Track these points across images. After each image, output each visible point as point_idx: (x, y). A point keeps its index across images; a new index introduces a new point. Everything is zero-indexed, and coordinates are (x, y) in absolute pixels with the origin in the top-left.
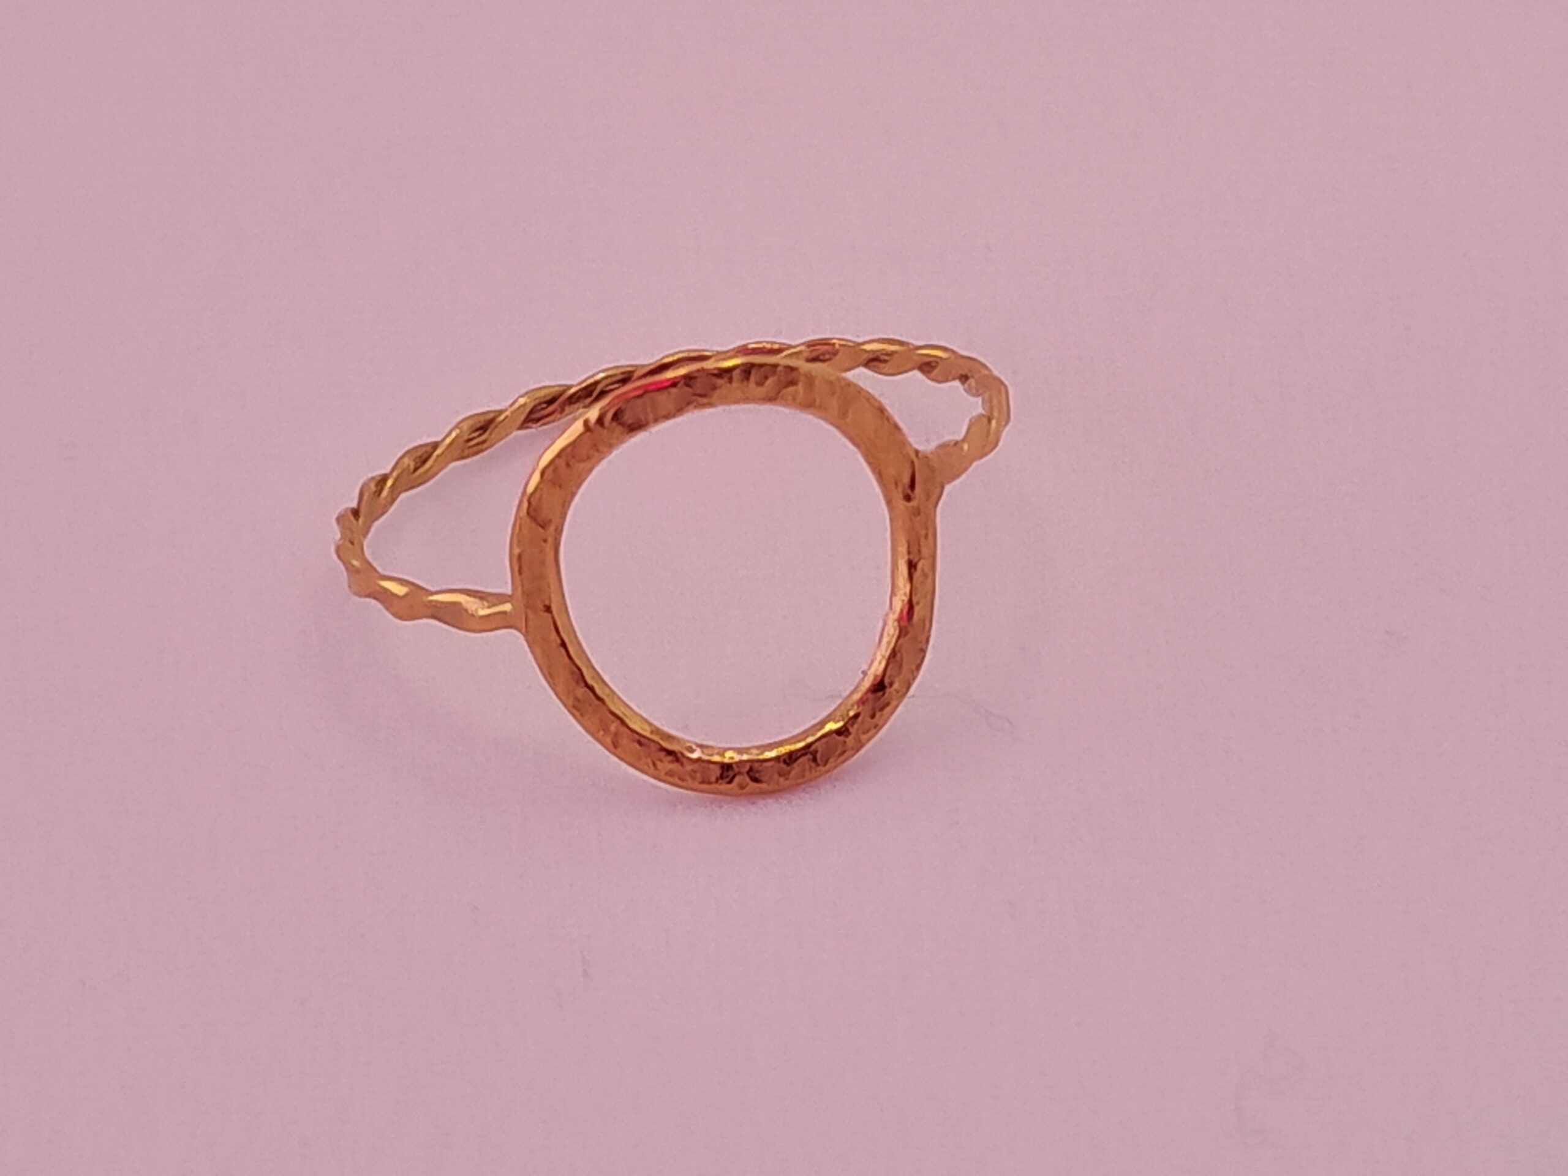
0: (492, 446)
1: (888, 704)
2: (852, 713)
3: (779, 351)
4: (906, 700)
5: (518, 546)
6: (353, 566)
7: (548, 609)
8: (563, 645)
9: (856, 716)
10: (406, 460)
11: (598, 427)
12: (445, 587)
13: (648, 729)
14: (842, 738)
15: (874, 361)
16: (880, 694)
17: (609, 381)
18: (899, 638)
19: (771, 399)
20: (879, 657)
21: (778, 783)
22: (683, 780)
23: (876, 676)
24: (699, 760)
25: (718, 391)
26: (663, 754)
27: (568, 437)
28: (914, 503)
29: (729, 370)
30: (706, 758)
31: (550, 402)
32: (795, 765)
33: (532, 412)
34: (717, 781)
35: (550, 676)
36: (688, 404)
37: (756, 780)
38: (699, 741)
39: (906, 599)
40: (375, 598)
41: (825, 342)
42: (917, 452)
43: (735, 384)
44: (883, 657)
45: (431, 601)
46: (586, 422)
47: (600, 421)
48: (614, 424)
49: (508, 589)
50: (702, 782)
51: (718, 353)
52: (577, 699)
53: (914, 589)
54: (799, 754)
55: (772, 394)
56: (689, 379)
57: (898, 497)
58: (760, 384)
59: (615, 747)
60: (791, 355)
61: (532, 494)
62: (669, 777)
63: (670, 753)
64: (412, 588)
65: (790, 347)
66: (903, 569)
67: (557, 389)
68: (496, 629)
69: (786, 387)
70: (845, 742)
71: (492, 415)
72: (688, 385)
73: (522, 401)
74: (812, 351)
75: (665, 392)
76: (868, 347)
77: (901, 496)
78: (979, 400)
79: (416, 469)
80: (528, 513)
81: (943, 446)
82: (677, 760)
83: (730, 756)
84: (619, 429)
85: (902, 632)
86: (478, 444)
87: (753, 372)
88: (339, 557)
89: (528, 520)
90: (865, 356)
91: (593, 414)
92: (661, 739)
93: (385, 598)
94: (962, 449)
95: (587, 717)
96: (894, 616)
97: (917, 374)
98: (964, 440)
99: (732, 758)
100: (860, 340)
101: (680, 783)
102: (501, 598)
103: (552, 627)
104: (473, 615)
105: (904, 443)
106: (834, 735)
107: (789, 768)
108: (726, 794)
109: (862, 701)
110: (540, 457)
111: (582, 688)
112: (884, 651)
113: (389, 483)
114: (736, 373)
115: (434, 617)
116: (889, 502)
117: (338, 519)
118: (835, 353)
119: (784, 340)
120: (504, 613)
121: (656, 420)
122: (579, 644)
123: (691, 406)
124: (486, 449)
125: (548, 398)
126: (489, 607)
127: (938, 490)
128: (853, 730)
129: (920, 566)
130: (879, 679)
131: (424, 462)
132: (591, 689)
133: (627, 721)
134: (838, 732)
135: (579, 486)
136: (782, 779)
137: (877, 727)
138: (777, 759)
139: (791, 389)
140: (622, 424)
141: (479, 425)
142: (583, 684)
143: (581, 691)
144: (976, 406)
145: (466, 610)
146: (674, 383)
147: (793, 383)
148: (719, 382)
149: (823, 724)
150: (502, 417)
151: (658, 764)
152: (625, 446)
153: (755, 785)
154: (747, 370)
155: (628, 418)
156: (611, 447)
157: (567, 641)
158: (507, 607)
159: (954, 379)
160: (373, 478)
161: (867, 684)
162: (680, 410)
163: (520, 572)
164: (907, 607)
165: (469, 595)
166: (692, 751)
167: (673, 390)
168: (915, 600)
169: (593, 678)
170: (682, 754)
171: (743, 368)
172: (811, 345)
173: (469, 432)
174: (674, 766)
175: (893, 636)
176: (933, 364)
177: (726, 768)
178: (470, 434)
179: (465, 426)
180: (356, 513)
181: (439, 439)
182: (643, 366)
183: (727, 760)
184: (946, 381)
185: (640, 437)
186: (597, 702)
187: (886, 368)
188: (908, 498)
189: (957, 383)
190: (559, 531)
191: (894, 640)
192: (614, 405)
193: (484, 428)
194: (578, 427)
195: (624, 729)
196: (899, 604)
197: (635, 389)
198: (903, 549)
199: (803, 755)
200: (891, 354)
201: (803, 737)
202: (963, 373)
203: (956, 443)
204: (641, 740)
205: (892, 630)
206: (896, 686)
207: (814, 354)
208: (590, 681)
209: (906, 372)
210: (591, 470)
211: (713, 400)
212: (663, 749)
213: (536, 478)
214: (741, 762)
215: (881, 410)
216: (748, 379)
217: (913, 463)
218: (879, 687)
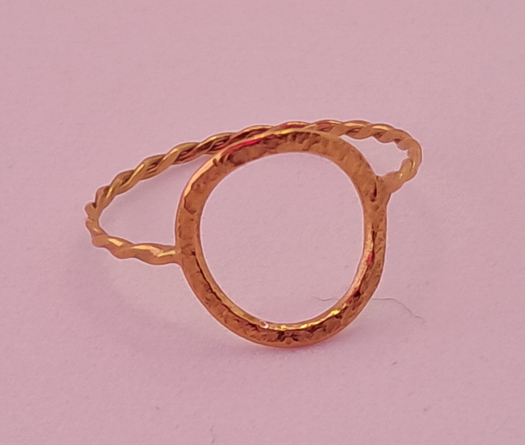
0: (160, 172)
1: (360, 304)
2: (344, 306)
3: (302, 126)
4: (370, 301)
5: (179, 222)
6: (94, 231)
7: (194, 254)
8: (201, 272)
9: (346, 308)
10: (118, 180)
11: (220, 163)
12: (141, 242)
13: (243, 314)
14: (338, 319)
15: (351, 132)
16: (357, 298)
17: (218, 140)
18: (367, 270)
19: (305, 150)
20: (357, 279)
21: (305, 341)
22: (259, 340)
23: (355, 289)
24: (268, 329)
25: (280, 146)
26: (249, 326)
27: (205, 168)
28: (375, 203)
29: (286, 135)
30: (271, 328)
31: (189, 150)
32: (315, 333)
33: (180, 155)
34: (275, 341)
35: (194, 287)
36: (265, 152)
37: (296, 340)
38: (267, 320)
39: (371, 250)
40: (107, 248)
41: (325, 122)
42: (377, 177)
43: (288, 143)
44: (359, 279)
45: (134, 249)
46: (214, 161)
47: (221, 160)
48: (228, 162)
49: (173, 244)
50: (269, 341)
51: (273, 127)
52: (207, 299)
53: (375, 246)
54: (317, 327)
55: (306, 148)
56: (266, 139)
57: (368, 199)
58: (301, 142)
59: (226, 322)
60: (310, 128)
61: (187, 196)
62: (252, 338)
63: (253, 326)
64: (126, 243)
65: (308, 124)
66: (370, 236)
67: (190, 145)
68: (167, 263)
69: (313, 144)
70: (339, 322)
71: (160, 157)
72: (265, 143)
73: (175, 150)
74: (320, 127)
75: (254, 147)
76: (347, 125)
77: (369, 199)
78: (406, 152)
79: (123, 183)
80: (185, 206)
81: (389, 174)
82: (256, 329)
83: (283, 328)
84: (230, 164)
85: (369, 267)
86: (152, 172)
87: (298, 136)
88: (87, 227)
89: (184, 209)
90: (347, 130)
91: (218, 156)
92: (249, 319)
93: (111, 248)
94: (399, 176)
95: (212, 308)
96: (365, 259)
97: (373, 138)
98: (400, 172)
99: (284, 329)
100: (344, 121)
101: (258, 341)
102: (170, 248)
103: (195, 262)
104: (156, 257)
105: (371, 173)
106: (335, 318)
107: (311, 335)
108: (281, 347)
109: (349, 301)
110: (191, 179)
111: (210, 293)
112: (360, 277)
113: (111, 190)
114: (290, 137)
115: (135, 257)
116: (363, 202)
117: (86, 209)
118: (331, 128)
119: (304, 121)
120: (171, 255)
121: (249, 160)
122: (209, 271)
123: (267, 153)
124: (157, 174)
125: (187, 149)
126: (164, 252)
127: (388, 196)
128: (344, 315)
129: (378, 234)
130: (357, 290)
131: (127, 180)
132: (215, 293)
133: (232, 309)
134: (336, 316)
135: (210, 193)
136: (308, 340)
137: (356, 315)
138: (305, 329)
139: (316, 145)
140: (231, 162)
141: (154, 162)
142: (210, 291)
143: (209, 295)
144: (404, 155)
145: (152, 254)
146: (258, 142)
147: (317, 142)
148: (280, 141)
149: (329, 312)
150: (164, 159)
151: (247, 332)
152: (233, 173)
153: (296, 342)
154: (295, 135)
155: (235, 159)
156: (226, 173)
157: (202, 269)
158: (173, 252)
159: (392, 141)
160: (102, 188)
161: (351, 293)
162: (261, 155)
163: (180, 236)
164: (371, 254)
165: (153, 246)
166: (264, 325)
167: (258, 145)
168: (376, 251)
169: (215, 288)
170: (259, 327)
171: (293, 134)
172: (319, 123)
173: (148, 165)
174: (255, 332)
175: (364, 269)
176: (381, 134)
177: (281, 333)
178: (150, 166)
179: (147, 163)
180: (94, 205)
181: (134, 168)
182: (235, 133)
183: (281, 330)
184: (387, 142)
185: (241, 168)
186: (218, 301)
187: (357, 135)
188: (373, 200)
189: (393, 143)
190: (200, 215)
191: (365, 271)
192: (228, 153)
193: (156, 163)
194: (210, 163)
195: (230, 314)
196: (367, 254)
197: (239, 144)
198: (370, 226)
199: (318, 328)
200: (360, 128)
201: (319, 318)
202: (397, 138)
203: (396, 173)
204: (238, 319)
205: (364, 267)
206: (365, 294)
207: (321, 128)
208: (214, 290)
209: (368, 137)
210: (216, 185)
211: (278, 151)
212: (250, 324)
213: (189, 188)
214: (288, 331)
215: (361, 157)
216: (294, 140)
217: (375, 184)
218: (357, 294)
